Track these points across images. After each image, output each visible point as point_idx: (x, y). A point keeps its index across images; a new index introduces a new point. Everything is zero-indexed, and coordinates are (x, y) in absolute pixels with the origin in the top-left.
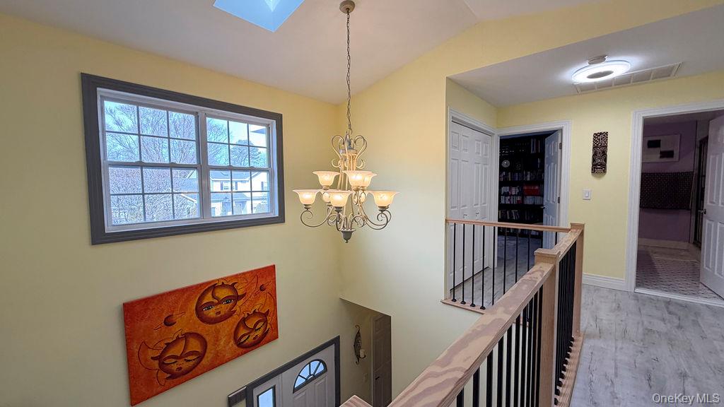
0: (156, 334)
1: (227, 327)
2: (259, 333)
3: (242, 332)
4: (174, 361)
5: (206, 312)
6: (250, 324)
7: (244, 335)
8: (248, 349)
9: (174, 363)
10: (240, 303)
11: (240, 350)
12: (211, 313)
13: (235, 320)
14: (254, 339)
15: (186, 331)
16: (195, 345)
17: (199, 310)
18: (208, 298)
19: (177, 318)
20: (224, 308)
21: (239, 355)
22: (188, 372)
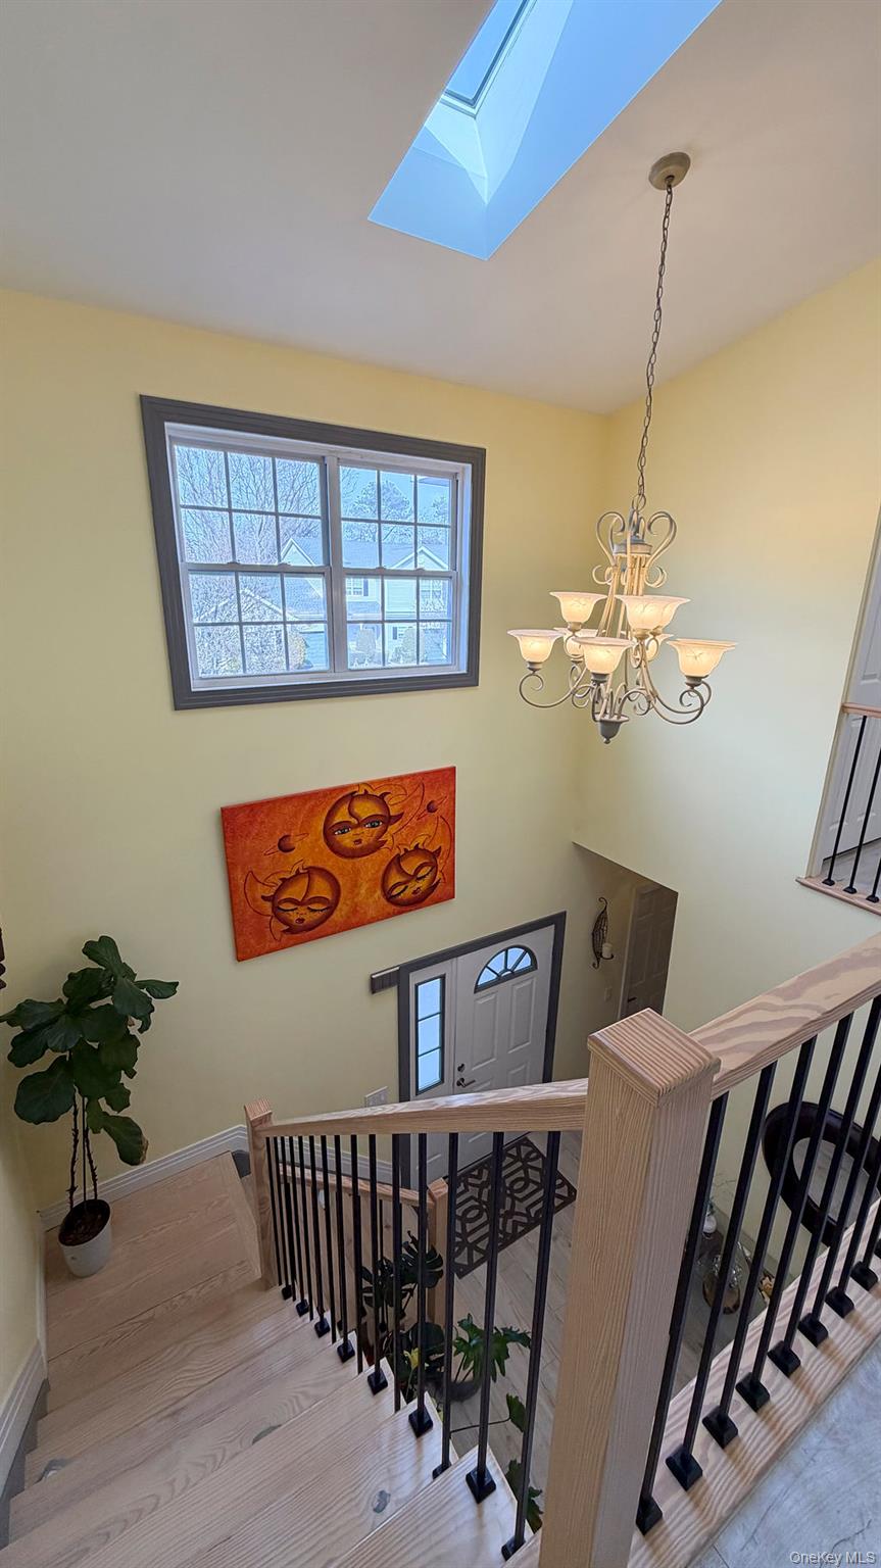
0: (266, 861)
1: (372, 865)
2: (423, 885)
3: (395, 878)
4: (292, 907)
5: (338, 836)
6: (410, 866)
7: (399, 884)
8: (404, 908)
9: (292, 910)
10: (392, 829)
11: (391, 908)
12: (347, 840)
13: (383, 856)
14: (415, 892)
15: (309, 865)
16: (322, 888)
17: (328, 834)
18: (342, 815)
19: (295, 842)
20: (367, 834)
21: (389, 916)
22: (310, 928)
